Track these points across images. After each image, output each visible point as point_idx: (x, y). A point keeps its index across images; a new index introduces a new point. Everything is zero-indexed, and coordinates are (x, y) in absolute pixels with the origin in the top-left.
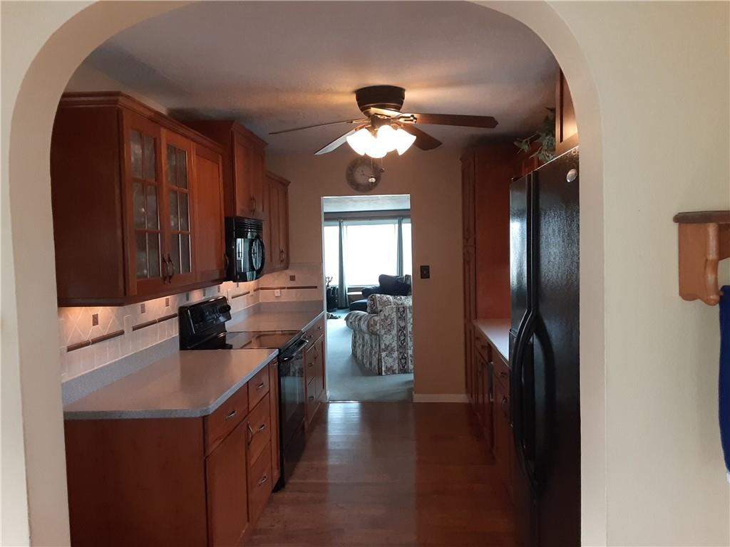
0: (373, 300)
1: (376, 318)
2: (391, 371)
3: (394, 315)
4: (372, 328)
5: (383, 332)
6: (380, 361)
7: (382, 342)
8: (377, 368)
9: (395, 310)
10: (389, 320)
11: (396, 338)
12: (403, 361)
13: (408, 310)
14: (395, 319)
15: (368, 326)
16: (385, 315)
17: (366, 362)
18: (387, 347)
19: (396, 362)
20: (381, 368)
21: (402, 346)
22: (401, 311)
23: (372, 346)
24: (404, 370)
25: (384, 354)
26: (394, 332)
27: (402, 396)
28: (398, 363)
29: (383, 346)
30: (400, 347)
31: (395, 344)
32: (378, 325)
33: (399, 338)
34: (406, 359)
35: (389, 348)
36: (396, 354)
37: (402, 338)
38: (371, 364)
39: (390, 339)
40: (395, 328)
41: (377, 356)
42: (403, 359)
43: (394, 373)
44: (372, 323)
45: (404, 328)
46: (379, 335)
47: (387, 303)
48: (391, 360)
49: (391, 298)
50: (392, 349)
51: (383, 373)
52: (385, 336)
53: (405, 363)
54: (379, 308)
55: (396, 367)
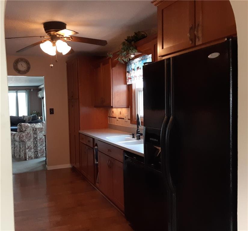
0: (21, 126)
1: (24, 134)
2: (31, 158)
3: (31, 132)
4: (21, 139)
5: (27, 140)
6: (25, 154)
7: (26, 145)
8: (24, 157)
9: (32, 130)
10: (29, 134)
11: (32, 143)
12: (36, 153)
13: (38, 129)
14: (32, 134)
15: (20, 138)
16: (27, 132)
17: (17, 155)
18: (29, 147)
19: (33, 153)
20: (26, 157)
21: (36, 146)
22: (35, 130)
23: (20, 147)
24: (36, 157)
25: (27, 150)
26: (32, 140)
27: (41, 168)
28: (34, 154)
29: (27, 147)
30: (35, 146)
31: (32, 145)
32: (24, 137)
33: (34, 142)
34: (37, 152)
35: (30, 148)
36: (33, 150)
37: (35, 142)
38: (20, 156)
39: (30, 143)
40: (32, 138)
41: (24, 151)
42: (36, 152)
43: (32, 159)
44: (22, 136)
45: (36, 138)
46: (25, 142)
47: (28, 127)
48: (30, 153)
49: (29, 124)
50: (31, 148)
51: (27, 159)
52: (28, 142)
53: (37, 154)
54: (24, 129)
55: (33, 156)
